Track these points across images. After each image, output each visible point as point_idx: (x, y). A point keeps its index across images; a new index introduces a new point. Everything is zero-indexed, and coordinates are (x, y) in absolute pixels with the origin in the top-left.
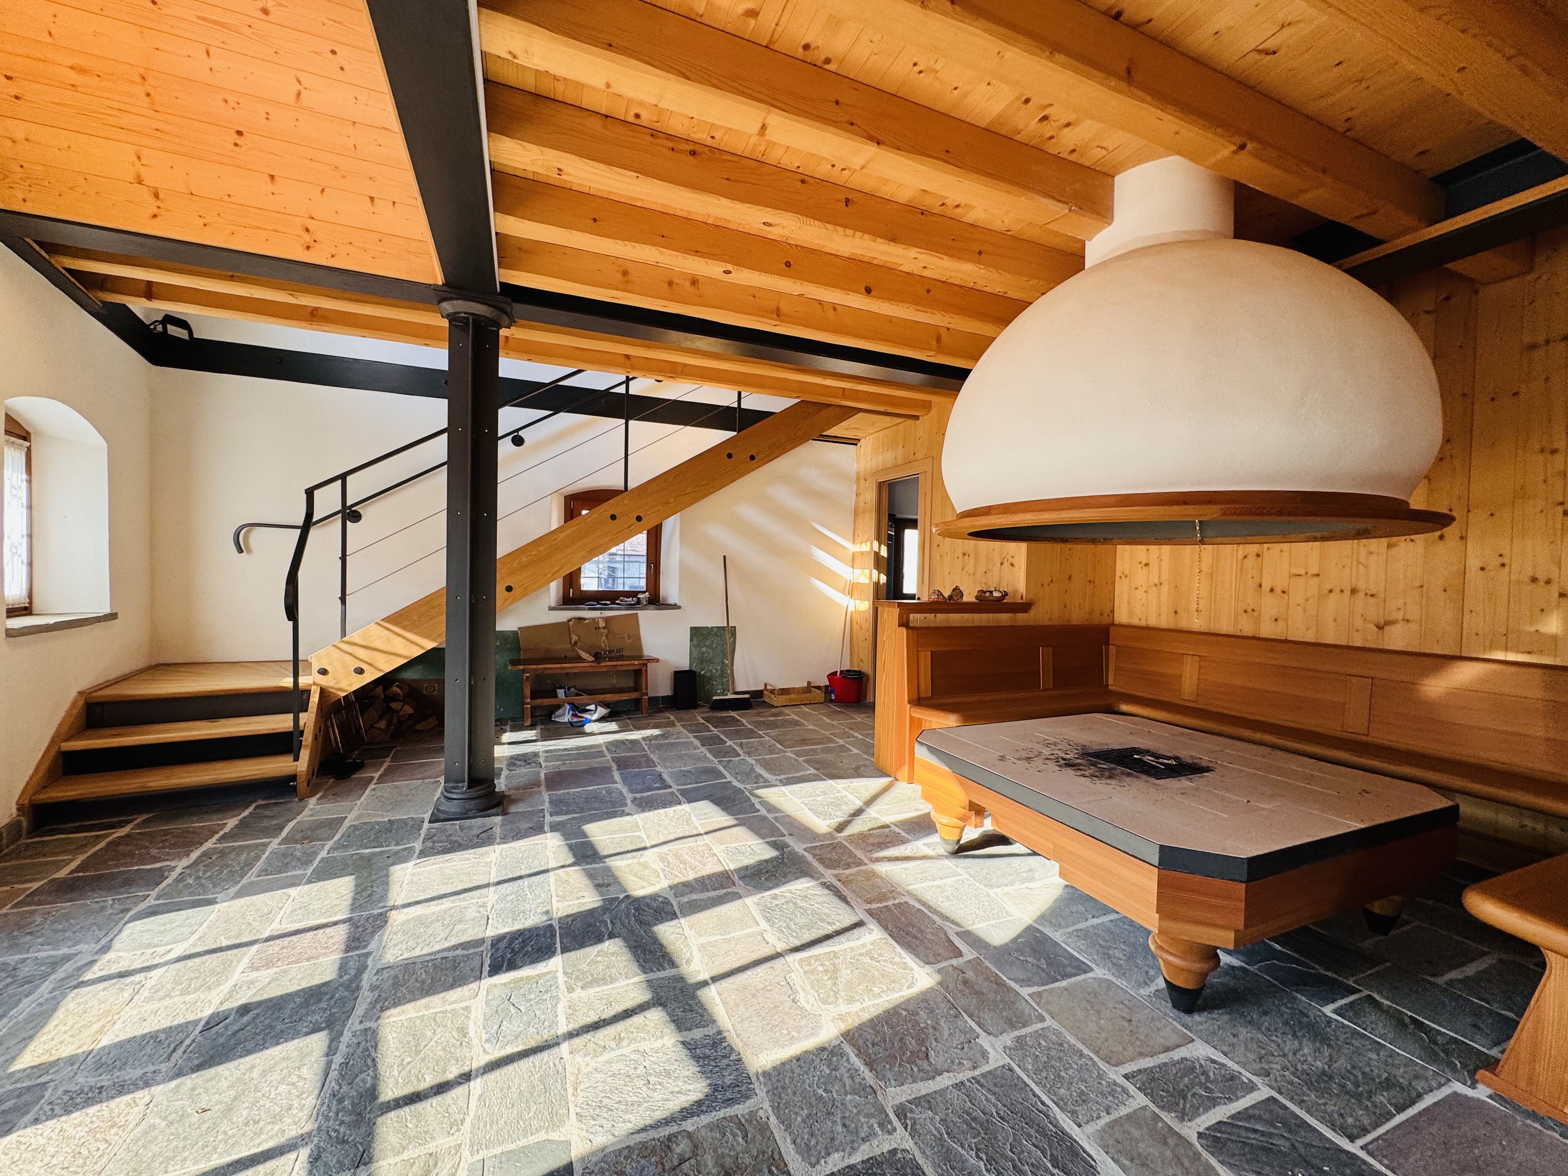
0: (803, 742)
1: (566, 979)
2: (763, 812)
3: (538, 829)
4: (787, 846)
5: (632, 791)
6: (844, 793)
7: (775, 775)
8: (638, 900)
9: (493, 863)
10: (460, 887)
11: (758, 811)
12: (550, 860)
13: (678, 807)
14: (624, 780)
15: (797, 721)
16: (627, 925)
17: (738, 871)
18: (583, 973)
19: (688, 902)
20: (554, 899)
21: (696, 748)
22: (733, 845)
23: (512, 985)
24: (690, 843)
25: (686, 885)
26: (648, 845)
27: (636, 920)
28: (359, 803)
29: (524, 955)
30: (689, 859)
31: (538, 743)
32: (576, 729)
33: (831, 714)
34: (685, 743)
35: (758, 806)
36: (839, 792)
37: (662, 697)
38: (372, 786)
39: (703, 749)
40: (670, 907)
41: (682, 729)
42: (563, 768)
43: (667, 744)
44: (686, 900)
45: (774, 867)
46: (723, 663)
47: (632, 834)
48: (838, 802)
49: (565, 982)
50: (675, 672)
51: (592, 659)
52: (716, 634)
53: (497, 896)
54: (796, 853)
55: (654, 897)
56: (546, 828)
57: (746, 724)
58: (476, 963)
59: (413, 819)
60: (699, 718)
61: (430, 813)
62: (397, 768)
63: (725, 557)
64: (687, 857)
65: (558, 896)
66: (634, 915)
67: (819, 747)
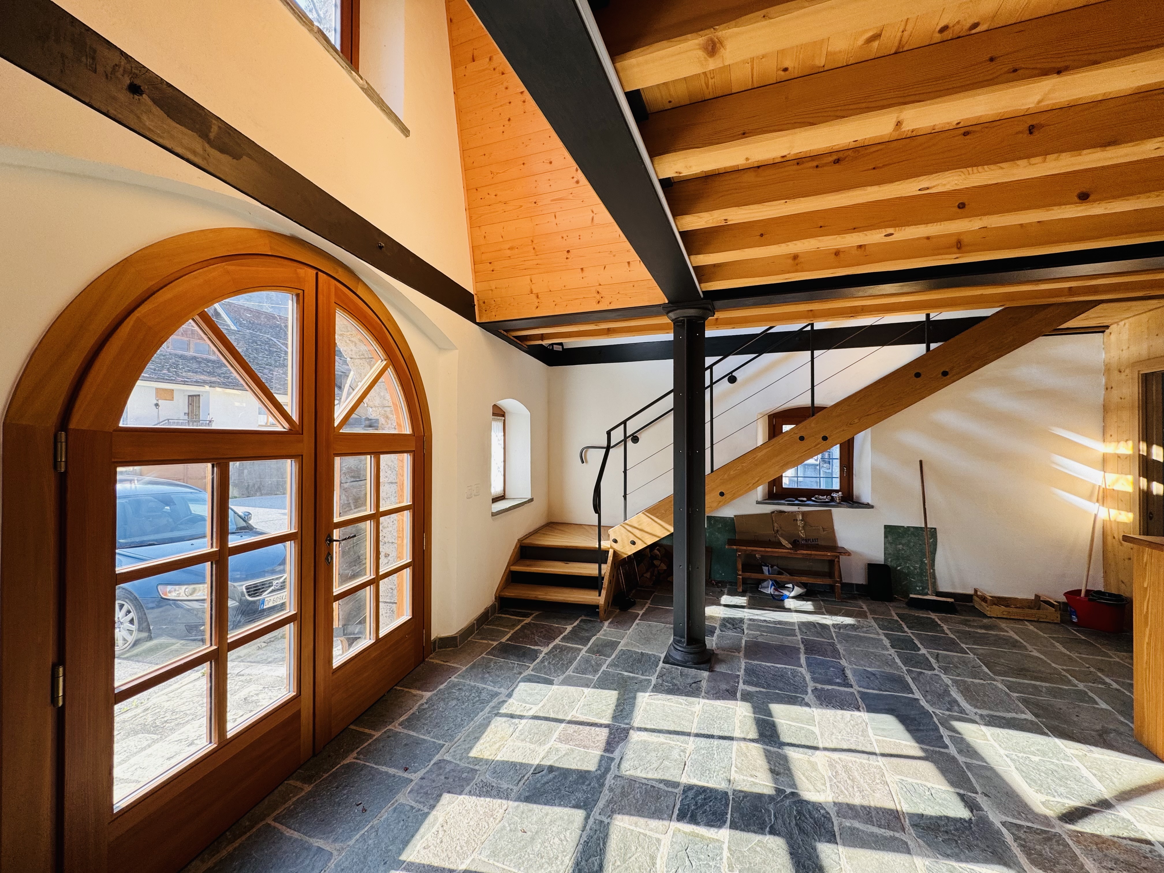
0: (1021, 672)
1: (729, 855)
2: (952, 750)
3: (730, 694)
4: (980, 809)
5: (814, 680)
6: (1076, 763)
7: (976, 707)
8: (800, 803)
9: (696, 714)
10: (672, 728)
11: (946, 747)
12: (736, 727)
13: (857, 713)
14: (809, 665)
15: (1017, 641)
16: (787, 825)
17: (911, 816)
18: (743, 856)
19: (849, 828)
20: (733, 769)
21: (885, 648)
22: (910, 780)
23: (690, 838)
24: (862, 759)
25: (851, 807)
26: (821, 746)
27: (797, 824)
28: (628, 632)
29: (703, 813)
30: (858, 777)
31: (745, 610)
32: (777, 603)
33: (1070, 643)
34: (874, 639)
35: (947, 741)
36: (1066, 758)
37: (857, 585)
38: (637, 621)
39: (892, 651)
40: (831, 826)
41: (873, 623)
42: (760, 640)
43: (856, 637)
44: (848, 824)
45: (956, 830)
46: (922, 562)
47: (808, 727)
48: (1063, 773)
49: (728, 857)
50: (869, 564)
51: (789, 546)
52: (913, 534)
53: (694, 746)
54: (990, 824)
55: (817, 806)
56: (739, 695)
57: (947, 632)
58: (670, 802)
59: (654, 655)
60: (893, 613)
61: (665, 653)
62: (655, 609)
63: (921, 462)
64: (856, 774)
65: (736, 767)
66: (796, 817)
67: (1043, 684)
